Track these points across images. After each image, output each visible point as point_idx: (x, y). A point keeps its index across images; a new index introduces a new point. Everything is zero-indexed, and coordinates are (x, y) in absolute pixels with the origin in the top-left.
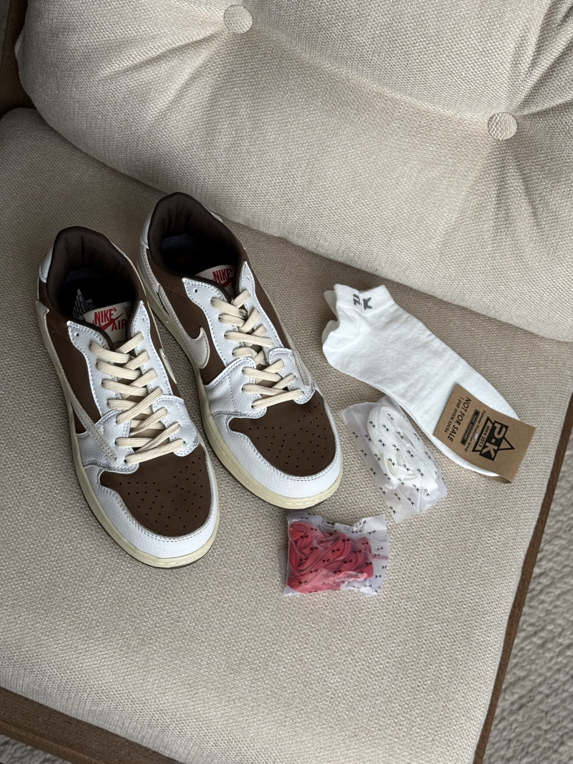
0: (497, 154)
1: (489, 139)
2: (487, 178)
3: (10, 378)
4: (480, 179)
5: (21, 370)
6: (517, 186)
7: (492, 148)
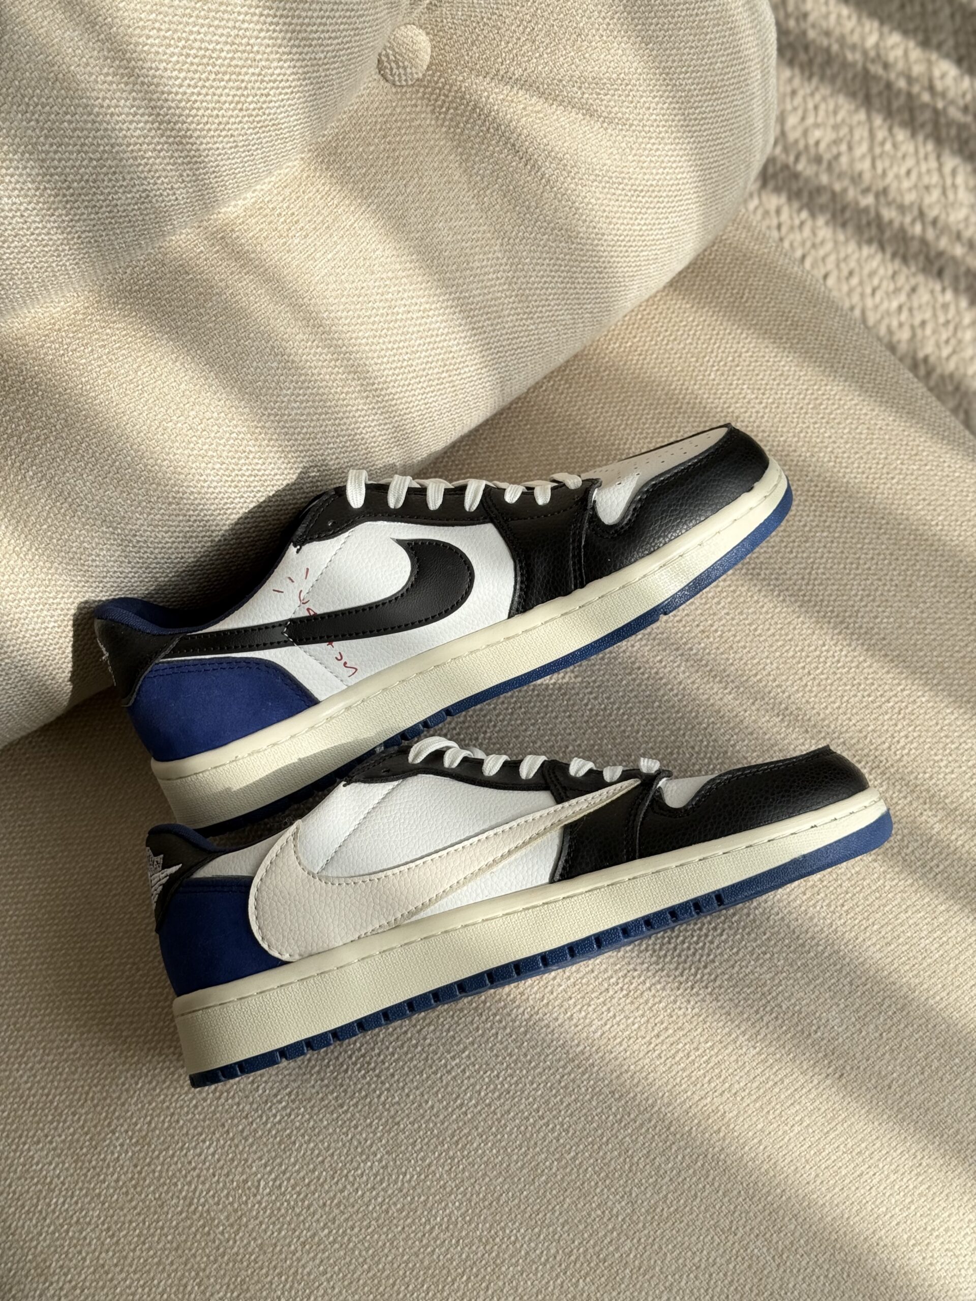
0: (444, 101)
1: (408, 96)
2: (472, 148)
3: (303, 1201)
4: (467, 160)
5: (298, 1172)
6: (524, 109)
7: (425, 101)
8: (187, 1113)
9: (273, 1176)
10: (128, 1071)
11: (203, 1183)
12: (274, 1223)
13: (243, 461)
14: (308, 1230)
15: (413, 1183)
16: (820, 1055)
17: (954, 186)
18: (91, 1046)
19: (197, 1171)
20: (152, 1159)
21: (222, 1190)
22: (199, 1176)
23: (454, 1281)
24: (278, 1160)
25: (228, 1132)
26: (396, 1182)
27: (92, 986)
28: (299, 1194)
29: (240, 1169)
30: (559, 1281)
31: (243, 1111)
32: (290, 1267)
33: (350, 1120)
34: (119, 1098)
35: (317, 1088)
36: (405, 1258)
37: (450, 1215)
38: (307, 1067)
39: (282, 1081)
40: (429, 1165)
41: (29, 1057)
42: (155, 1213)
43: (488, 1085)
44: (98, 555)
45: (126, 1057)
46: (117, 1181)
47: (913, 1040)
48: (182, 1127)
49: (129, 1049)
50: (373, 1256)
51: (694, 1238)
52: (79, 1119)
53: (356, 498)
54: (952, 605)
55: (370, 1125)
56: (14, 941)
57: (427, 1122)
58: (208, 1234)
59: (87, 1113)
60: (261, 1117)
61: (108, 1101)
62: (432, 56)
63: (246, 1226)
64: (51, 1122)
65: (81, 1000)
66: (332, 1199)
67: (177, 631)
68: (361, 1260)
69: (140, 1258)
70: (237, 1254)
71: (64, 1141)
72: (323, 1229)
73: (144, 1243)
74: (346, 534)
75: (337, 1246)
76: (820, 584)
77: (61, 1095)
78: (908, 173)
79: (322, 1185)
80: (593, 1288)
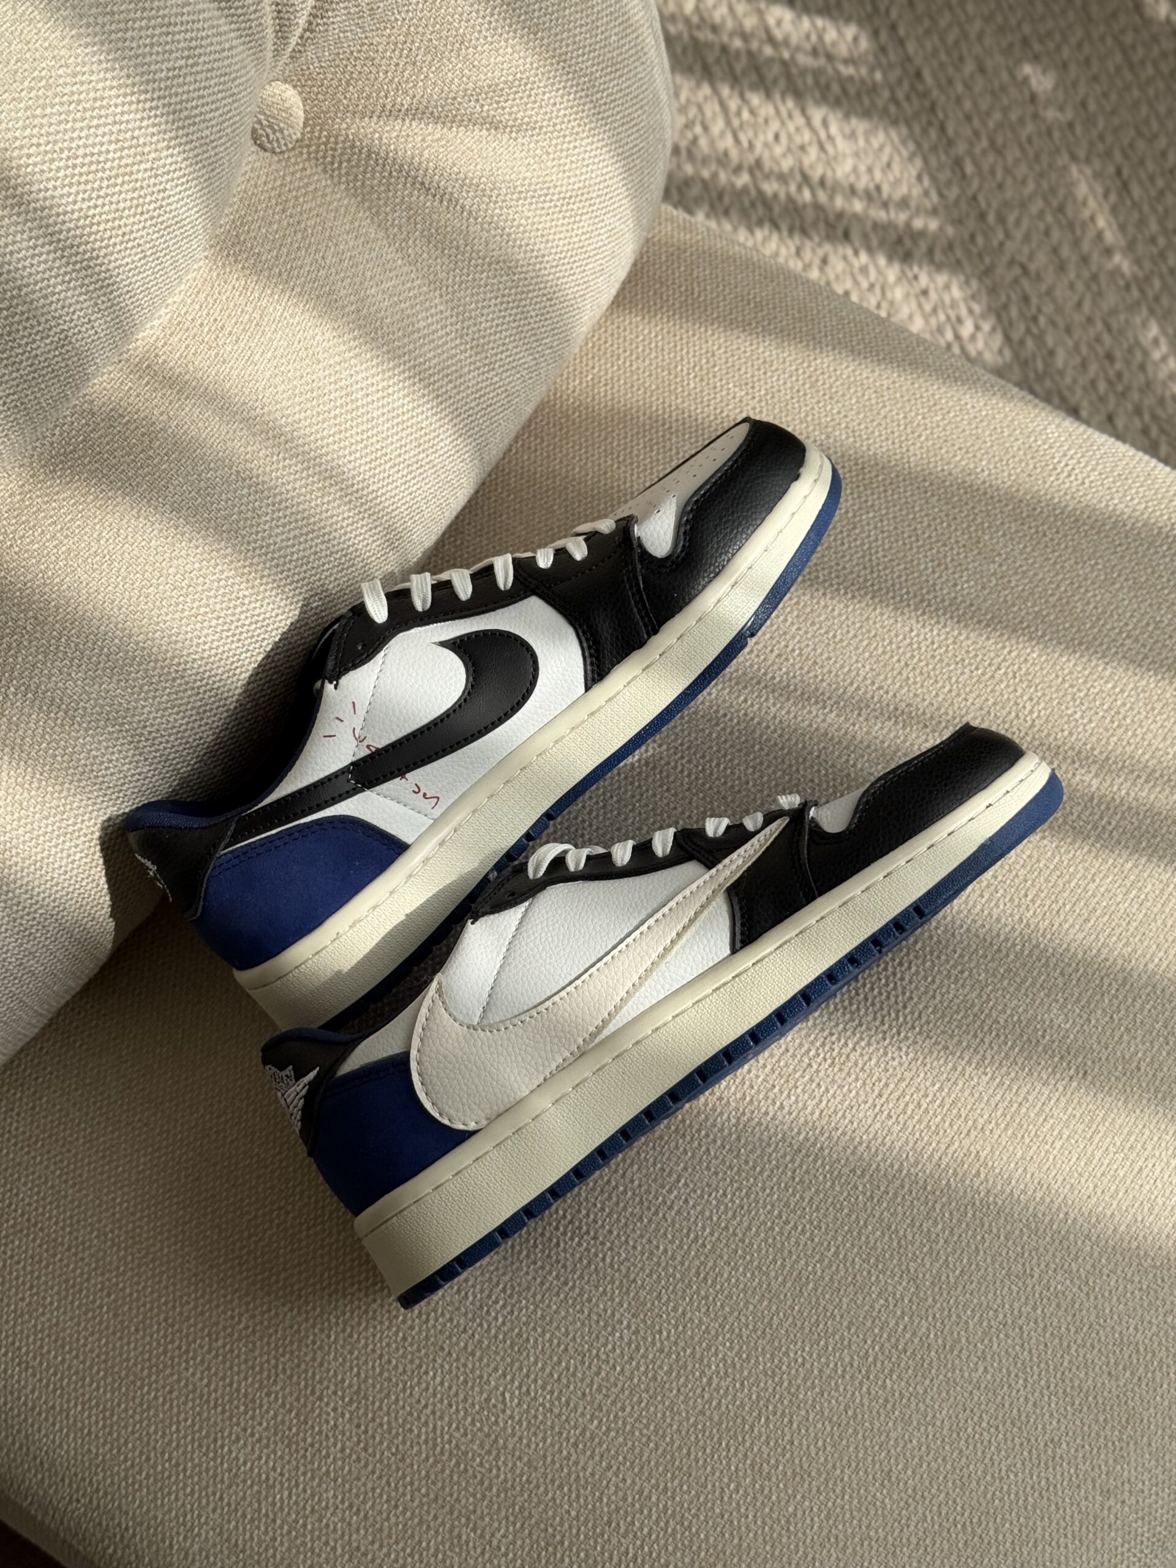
0: (333, 156)
1: (293, 160)
2: (379, 199)
4: (377, 214)
6: (423, 140)
7: (313, 162)
8: (397, 1349)
9: (516, 1383)
10: (314, 1326)
11: (441, 1418)
12: (535, 1434)
13: (239, 610)
14: (576, 1427)
15: (673, 1339)
16: (1056, 1059)
17: (830, 137)
18: (263, 1313)
19: (430, 1407)
20: (374, 1413)
21: (465, 1418)
22: (433, 1412)
23: (752, 1427)
24: (517, 1365)
25: (450, 1354)
26: (653, 1344)
27: (241, 1249)
28: (552, 1392)
29: (477, 1389)
30: (864, 1389)
31: (458, 1324)
32: (569, 1474)
33: (581, 1295)
34: (314, 1359)
35: (532, 1273)
36: (692, 1421)
37: (724, 1359)
38: (512, 1254)
39: (490, 1279)
40: (684, 1314)
41: (195, 1350)
42: (398, 1469)
43: (717, 1207)
44: (111, 761)
45: (307, 1312)
46: (343, 1450)
47: (1146, 1012)
48: (396, 1367)
49: (307, 1303)
50: (656, 1431)
51: (991, 1295)
52: (276, 1398)
53: (379, 612)
54: (1028, 549)
55: (605, 1292)
56: (134, 1229)
57: (665, 1268)
58: (466, 1470)
59: (283, 1389)
60: (481, 1325)
61: (303, 1367)
62: (305, 111)
63: (505, 1447)
64: (246, 1412)
65: (233, 1268)
66: (591, 1385)
67: (229, 815)
68: (644, 1440)
69: (397, 1524)
70: (505, 1481)
71: (267, 1429)
72: (591, 1421)
73: (396, 1507)
74: (382, 653)
75: (613, 1434)
76: (885, 568)
77: (246, 1379)
78: (777, 137)
79: (574, 1375)
80: (903, 1384)
